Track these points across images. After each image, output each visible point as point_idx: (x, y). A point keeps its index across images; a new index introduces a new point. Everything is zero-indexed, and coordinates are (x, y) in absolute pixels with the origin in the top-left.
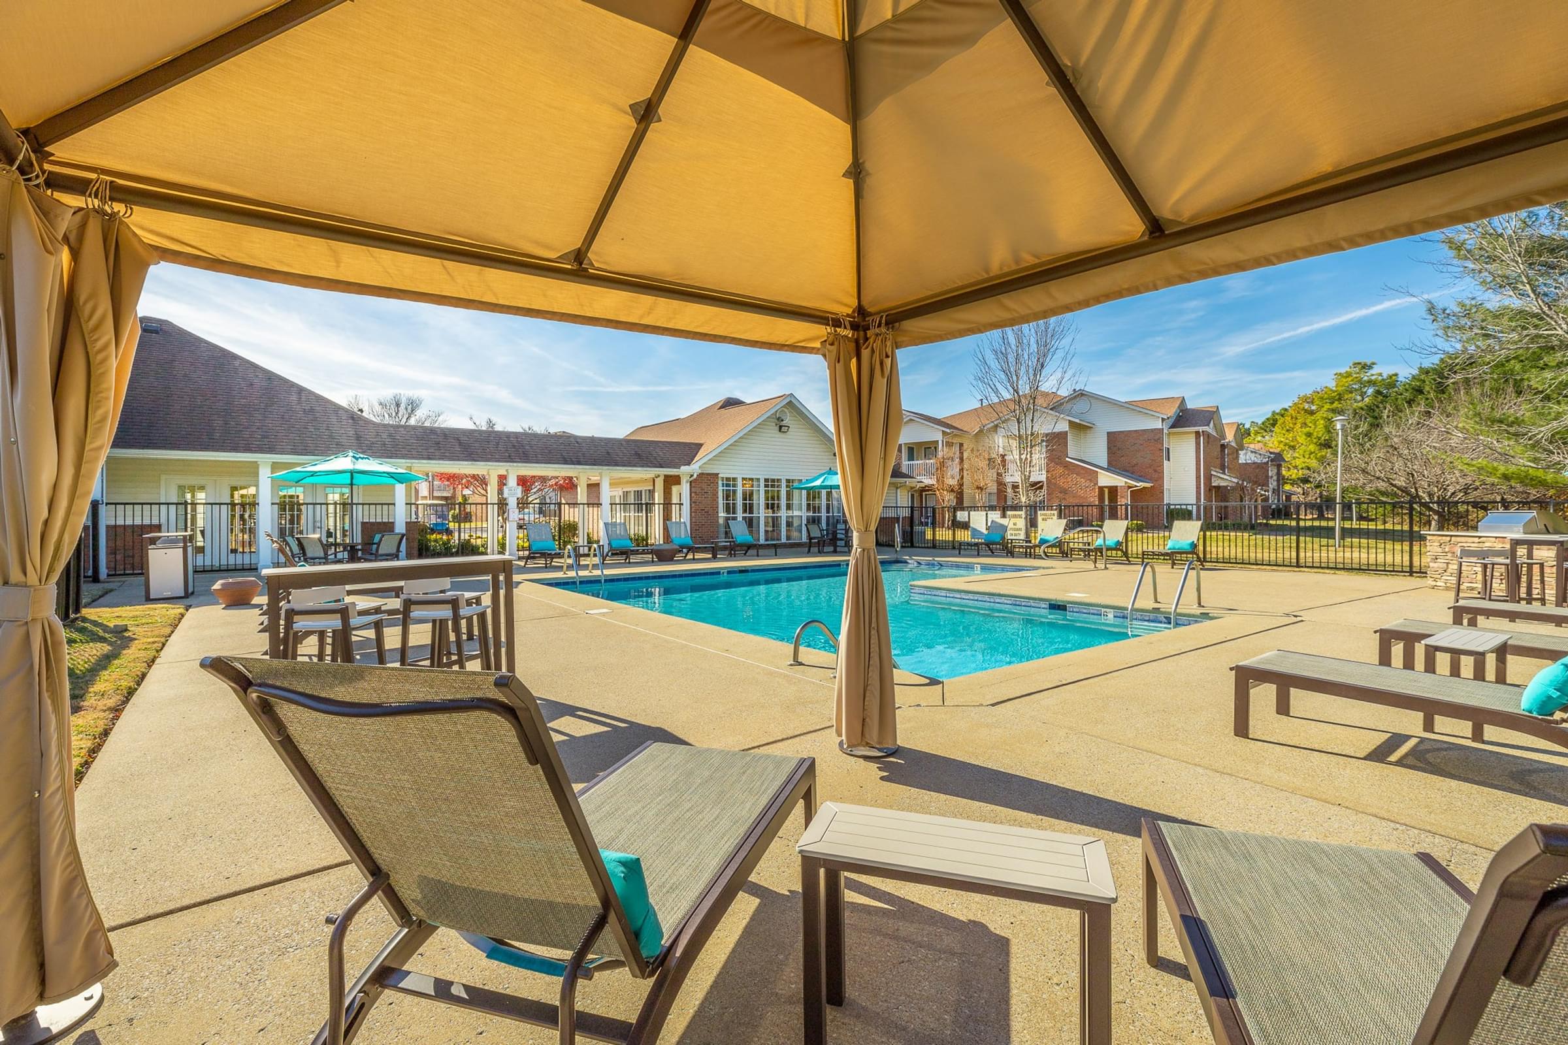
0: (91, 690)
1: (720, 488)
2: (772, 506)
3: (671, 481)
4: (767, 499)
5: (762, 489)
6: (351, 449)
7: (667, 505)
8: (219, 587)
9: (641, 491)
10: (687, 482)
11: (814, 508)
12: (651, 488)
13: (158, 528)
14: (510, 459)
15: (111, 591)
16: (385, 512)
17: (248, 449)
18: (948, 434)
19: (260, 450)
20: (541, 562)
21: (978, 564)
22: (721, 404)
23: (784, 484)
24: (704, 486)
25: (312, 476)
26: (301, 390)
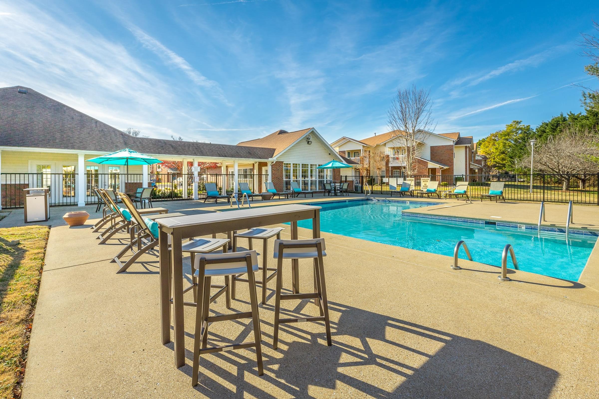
0: (5, 300)
1: (284, 168)
2: (304, 176)
3: (261, 165)
4: (303, 173)
5: (301, 168)
6: (127, 148)
7: (260, 175)
8: (67, 217)
9: (247, 169)
10: (270, 165)
11: (321, 176)
12: (252, 168)
13: (27, 185)
14: (195, 154)
15: (5, 217)
16: (138, 178)
17: (73, 148)
18: (365, 147)
19: (79, 148)
20: (212, 201)
21: (408, 201)
22: (278, 133)
23: (309, 166)
24: (278, 167)
25: (107, 160)
26: (97, 122)
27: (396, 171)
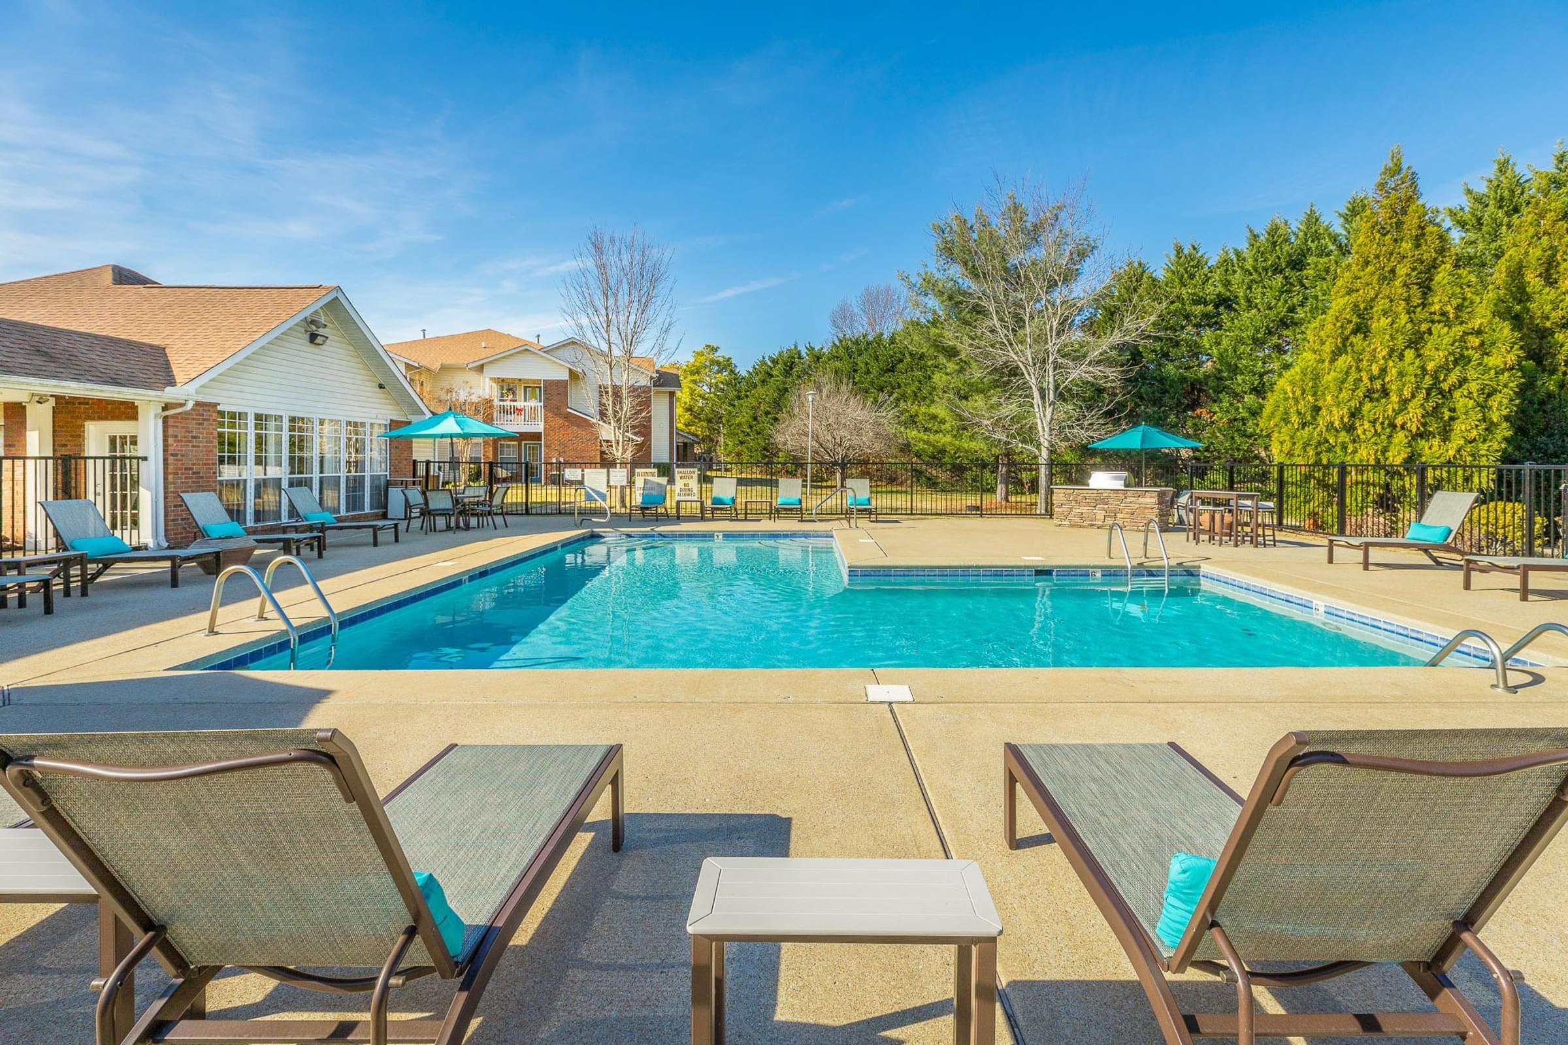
27: (509, 446)
